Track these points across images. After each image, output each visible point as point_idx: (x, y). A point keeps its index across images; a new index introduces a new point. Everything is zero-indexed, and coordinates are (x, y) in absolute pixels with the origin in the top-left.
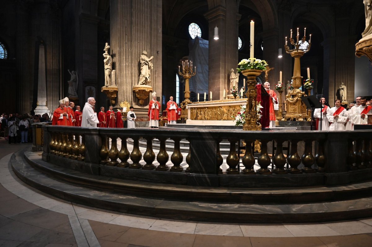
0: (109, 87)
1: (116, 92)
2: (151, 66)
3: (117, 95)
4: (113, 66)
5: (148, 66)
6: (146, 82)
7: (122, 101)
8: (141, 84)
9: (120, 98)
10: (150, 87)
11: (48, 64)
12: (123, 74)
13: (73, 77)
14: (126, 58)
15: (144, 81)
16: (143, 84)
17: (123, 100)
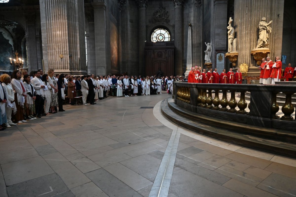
0: (231, 53)
1: (237, 56)
2: (269, 30)
3: (237, 59)
5: (267, 30)
6: (264, 45)
8: (258, 48)
9: (239, 60)
10: (268, 49)
11: (193, 40)
12: (243, 41)
14: (246, 27)
15: (261, 45)
16: (261, 47)
17: (242, 63)
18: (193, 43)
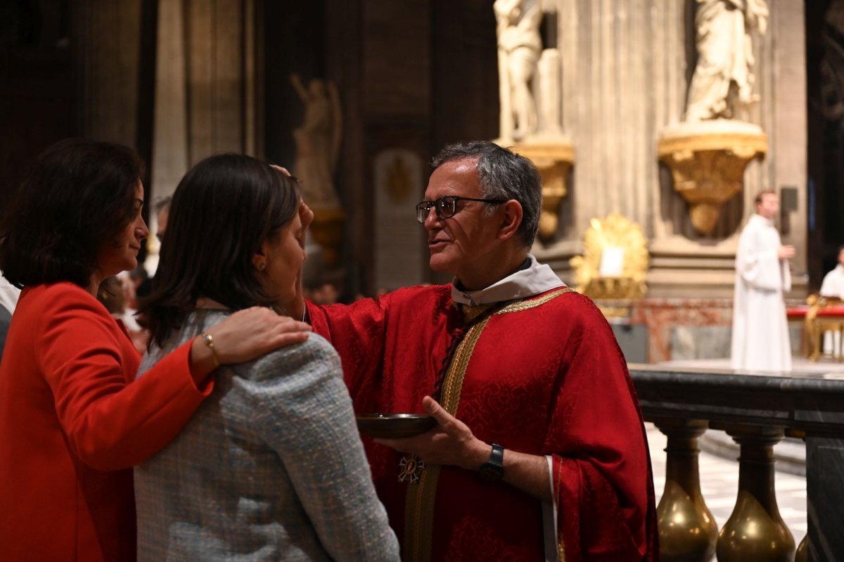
1: (566, 170)
2: (756, 17)
3: (569, 184)
4: (547, 31)
5: (744, 12)
6: (731, 106)
7: (596, 216)
8: (701, 119)
10: (754, 130)
13: (315, 112)
15: (718, 102)
16: (716, 116)
17: (601, 211)
18: (196, 76)
